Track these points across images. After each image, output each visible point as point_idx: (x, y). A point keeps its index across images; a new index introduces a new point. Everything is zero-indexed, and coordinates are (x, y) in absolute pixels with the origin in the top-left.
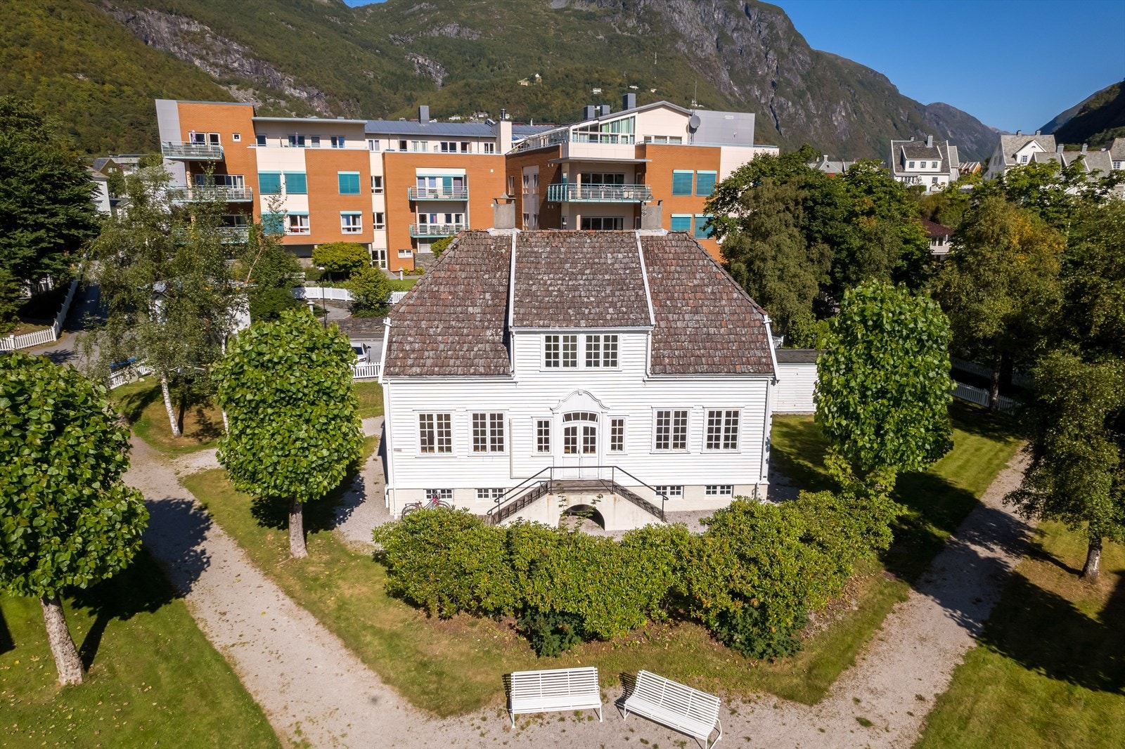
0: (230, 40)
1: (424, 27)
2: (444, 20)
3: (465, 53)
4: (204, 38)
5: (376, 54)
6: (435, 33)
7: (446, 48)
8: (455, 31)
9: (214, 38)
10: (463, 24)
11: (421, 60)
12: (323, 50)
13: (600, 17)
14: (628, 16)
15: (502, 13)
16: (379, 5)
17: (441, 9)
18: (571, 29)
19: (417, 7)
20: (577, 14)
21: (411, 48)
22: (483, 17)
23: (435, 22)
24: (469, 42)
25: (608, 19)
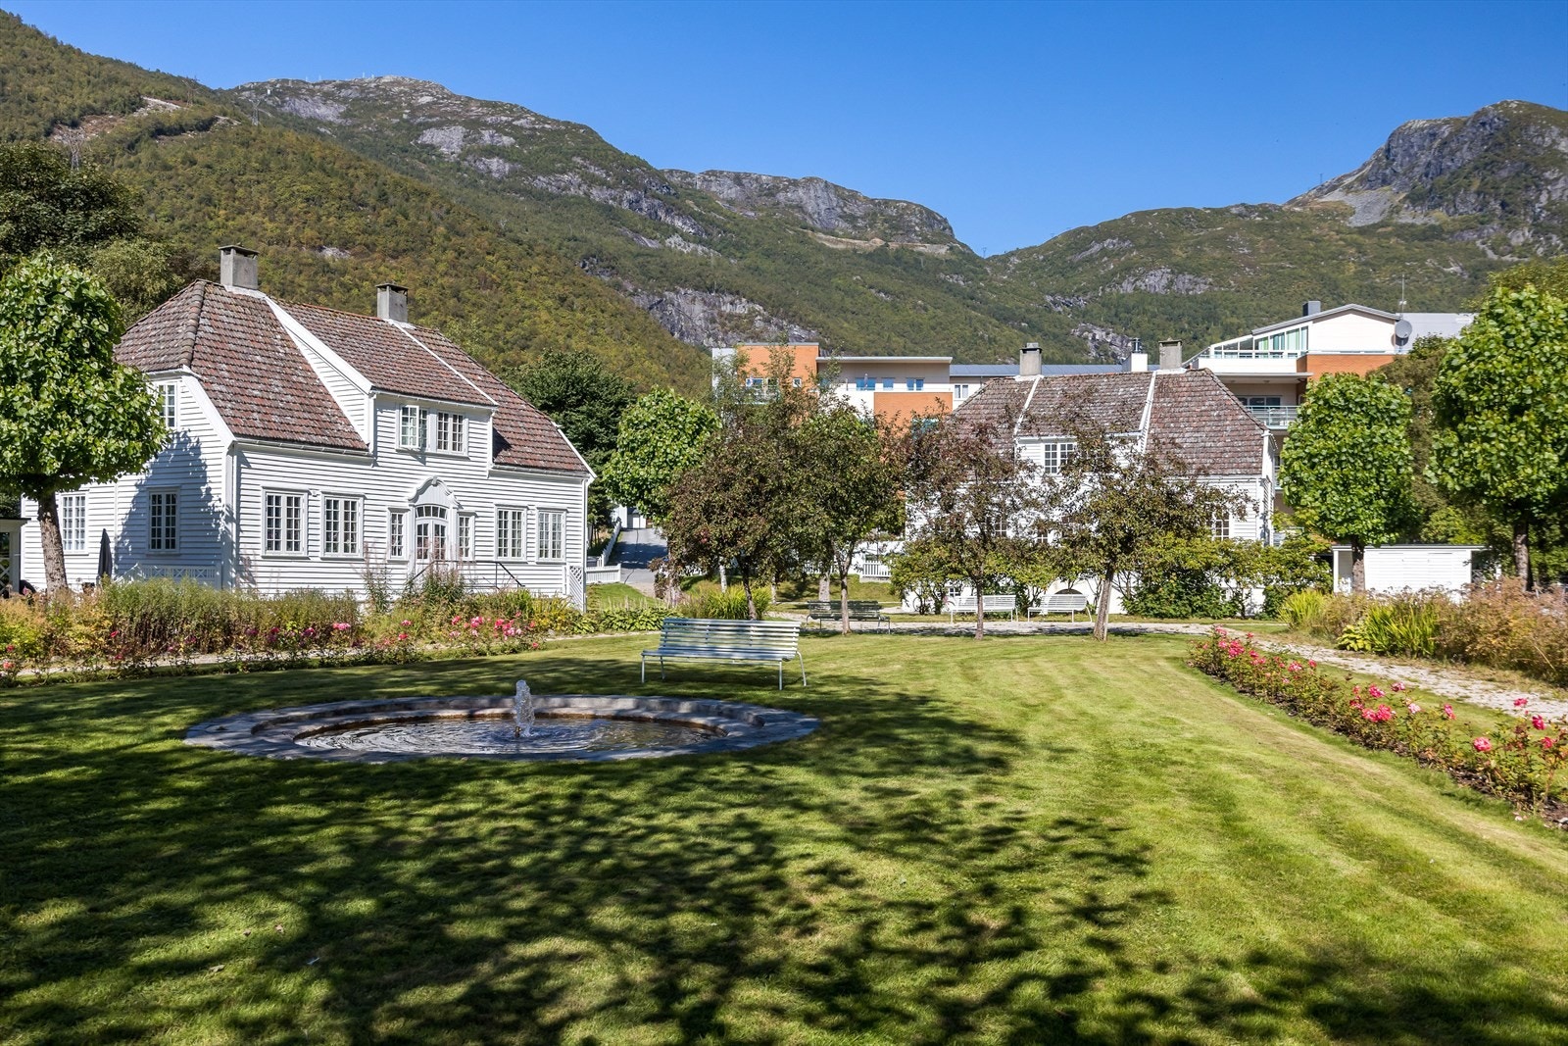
0: (790, 322)
1: (1106, 281)
2: (1144, 265)
3: (1180, 317)
4: (752, 322)
5: (1022, 329)
6: (1127, 287)
7: (1145, 312)
8: (1164, 282)
9: (768, 321)
10: (1178, 269)
11: (1099, 334)
12: (933, 328)
13: (1452, 233)
14: (1514, 226)
15: (1252, 243)
16: (1031, 250)
17: (1138, 247)
18: (1390, 260)
19: (1097, 247)
20: (1406, 233)
21: (1084, 315)
22: (1217, 254)
23: (1127, 269)
24: (1191, 299)
25: (1469, 235)
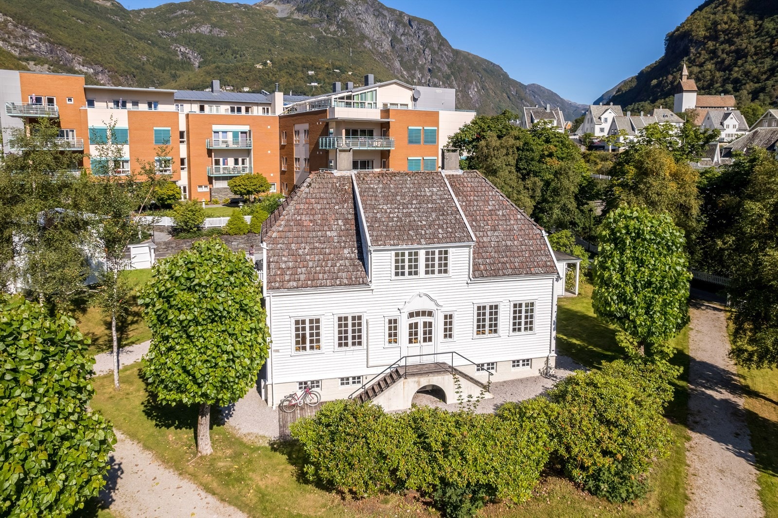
0: (29, 28)
1: (185, 27)
2: (200, 22)
3: (215, 45)
4: (6, 26)
5: (149, 44)
6: (193, 31)
7: (201, 42)
8: (208, 30)
9: (16, 26)
10: (214, 26)
11: (183, 49)
12: (107, 39)
13: (311, 24)
14: (331, 24)
15: (242, 19)
16: (150, 10)
17: (197, 15)
18: (291, 31)
19: (179, 12)
20: (295, 21)
21: (175, 40)
22: (229, 21)
23: (193, 23)
24: (220, 38)
25: (317, 26)
